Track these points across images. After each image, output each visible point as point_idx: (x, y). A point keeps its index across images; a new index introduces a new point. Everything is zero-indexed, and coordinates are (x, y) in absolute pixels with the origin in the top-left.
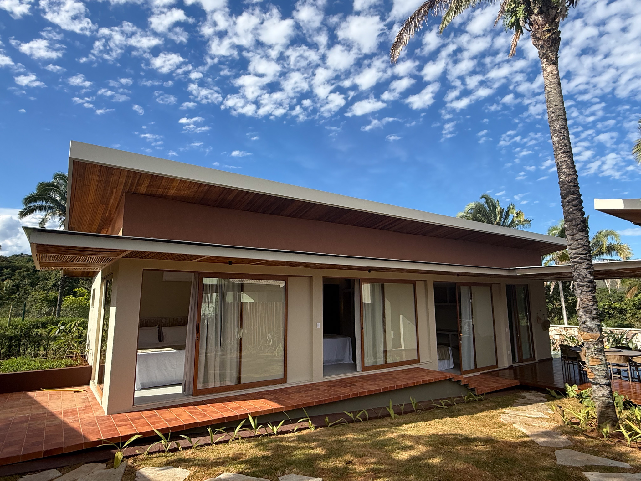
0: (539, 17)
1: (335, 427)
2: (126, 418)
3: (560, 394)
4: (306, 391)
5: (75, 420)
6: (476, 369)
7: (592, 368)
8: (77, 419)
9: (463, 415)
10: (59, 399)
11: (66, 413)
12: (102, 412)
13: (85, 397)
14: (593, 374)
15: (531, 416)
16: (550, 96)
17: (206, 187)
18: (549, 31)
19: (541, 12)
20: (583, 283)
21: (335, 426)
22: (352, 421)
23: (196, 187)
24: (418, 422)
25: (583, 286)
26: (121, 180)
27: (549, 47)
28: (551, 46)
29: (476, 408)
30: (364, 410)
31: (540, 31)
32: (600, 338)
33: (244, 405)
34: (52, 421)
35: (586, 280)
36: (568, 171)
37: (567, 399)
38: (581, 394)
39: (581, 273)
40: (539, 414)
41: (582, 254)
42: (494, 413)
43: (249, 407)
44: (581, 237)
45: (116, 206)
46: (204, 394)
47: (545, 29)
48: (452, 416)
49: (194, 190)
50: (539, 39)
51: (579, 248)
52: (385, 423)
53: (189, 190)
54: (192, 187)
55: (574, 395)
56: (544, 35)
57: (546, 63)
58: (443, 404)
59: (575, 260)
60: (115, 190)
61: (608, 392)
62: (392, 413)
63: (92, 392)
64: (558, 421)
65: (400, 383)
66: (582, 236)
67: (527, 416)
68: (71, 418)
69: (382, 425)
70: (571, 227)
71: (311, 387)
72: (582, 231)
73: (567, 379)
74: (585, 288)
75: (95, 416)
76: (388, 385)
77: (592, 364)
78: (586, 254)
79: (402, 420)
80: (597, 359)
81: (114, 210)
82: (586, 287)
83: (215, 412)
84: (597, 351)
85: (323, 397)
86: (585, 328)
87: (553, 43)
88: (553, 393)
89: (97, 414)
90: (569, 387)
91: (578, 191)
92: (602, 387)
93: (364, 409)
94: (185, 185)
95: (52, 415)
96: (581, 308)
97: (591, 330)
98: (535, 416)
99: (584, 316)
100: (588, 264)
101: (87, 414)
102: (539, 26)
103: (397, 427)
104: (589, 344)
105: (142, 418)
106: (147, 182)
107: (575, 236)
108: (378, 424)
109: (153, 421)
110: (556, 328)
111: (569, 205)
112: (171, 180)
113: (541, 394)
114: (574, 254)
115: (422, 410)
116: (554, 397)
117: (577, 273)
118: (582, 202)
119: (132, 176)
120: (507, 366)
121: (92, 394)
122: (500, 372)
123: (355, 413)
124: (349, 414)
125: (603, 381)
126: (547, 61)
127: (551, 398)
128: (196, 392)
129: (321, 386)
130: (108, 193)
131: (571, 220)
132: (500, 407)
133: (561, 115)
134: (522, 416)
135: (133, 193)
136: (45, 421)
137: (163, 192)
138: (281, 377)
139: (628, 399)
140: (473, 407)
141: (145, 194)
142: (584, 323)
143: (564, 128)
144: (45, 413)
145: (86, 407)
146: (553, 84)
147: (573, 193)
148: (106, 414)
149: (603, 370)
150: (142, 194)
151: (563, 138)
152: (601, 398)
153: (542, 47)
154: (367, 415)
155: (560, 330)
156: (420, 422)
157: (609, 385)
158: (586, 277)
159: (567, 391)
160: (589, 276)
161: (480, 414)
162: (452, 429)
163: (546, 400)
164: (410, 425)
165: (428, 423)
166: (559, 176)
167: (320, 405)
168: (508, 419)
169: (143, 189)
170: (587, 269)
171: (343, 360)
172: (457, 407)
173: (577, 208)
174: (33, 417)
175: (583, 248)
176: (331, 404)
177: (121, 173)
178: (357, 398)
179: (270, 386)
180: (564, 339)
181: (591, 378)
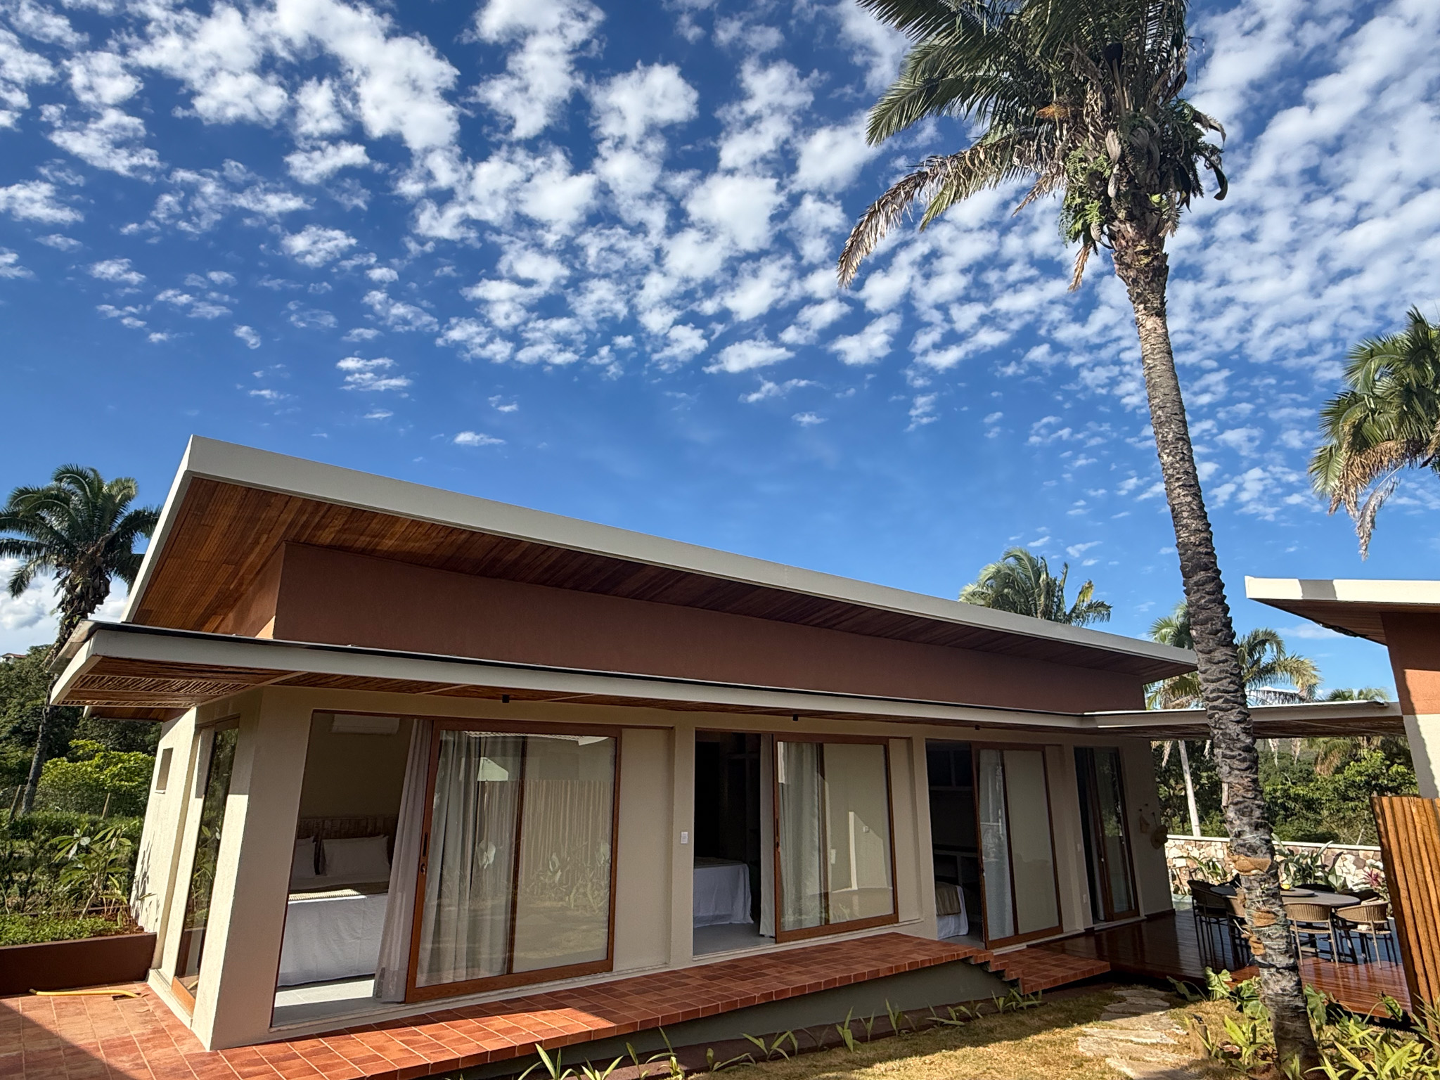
0: (1128, 225)
1: (728, 1072)
2: (257, 1057)
3: (1196, 992)
4: (660, 990)
5: (137, 1064)
6: (1017, 937)
7: (1258, 932)
8: (139, 1061)
9: (999, 1040)
10: (80, 1014)
11: (110, 1047)
12: (197, 1044)
13: (146, 1008)
14: (1261, 946)
15: (1140, 1040)
16: (1153, 375)
17: (463, 536)
18: (1146, 253)
19: (1130, 218)
20: (1232, 751)
21: (727, 1069)
22: (761, 1058)
23: (442, 534)
24: (906, 1056)
25: (1233, 757)
26: (283, 517)
27: (1148, 283)
28: (1152, 281)
29: (1023, 1024)
30: (789, 1033)
31: (1129, 251)
32: (1271, 867)
33: (525, 1023)
34: (81, 1067)
35: (1238, 745)
36: (1194, 524)
37: (1211, 1003)
38: (1239, 991)
39: (1228, 731)
40: (1156, 1037)
41: (1229, 692)
42: (1064, 1036)
43: (539, 1028)
44: (1224, 658)
45: (259, 567)
46: (430, 999)
47: (1139, 248)
48: (976, 1044)
49: (435, 541)
50: (1129, 267)
51: (1219, 680)
52: (835, 1061)
53: (426, 540)
54: (434, 534)
55: (1224, 992)
56: (1138, 261)
57: (1143, 312)
58: (954, 1018)
59: (1215, 703)
60: (265, 536)
61: (1293, 984)
62: (848, 1037)
63: (158, 998)
64: (1196, 1051)
65: (862, 969)
66: (1226, 654)
67: (1132, 1041)
68: (124, 1058)
69: (830, 1066)
70: (1204, 635)
71: (666, 980)
72: (1226, 646)
73: (1208, 956)
74: (1237, 762)
75: (182, 1054)
76: (837, 973)
77: (1259, 924)
78: (1236, 691)
79: (871, 1054)
80: (1268, 912)
81: (251, 577)
82: (1239, 760)
83: (460, 1040)
84: (1267, 895)
85: (699, 1005)
86: (1241, 846)
87: (1154, 275)
88: (1182, 988)
89: (186, 1048)
90: (1213, 974)
91: (1215, 563)
92: (1281, 973)
93: (788, 1027)
94: (420, 529)
95: (77, 1053)
96: (1232, 803)
97: (1253, 850)
98: (1149, 1041)
99: (1238, 822)
100: (1240, 712)
101: (160, 1051)
102: (1127, 242)
103: (863, 1070)
104: (1250, 881)
105: (295, 1057)
106: (338, 523)
107: (1213, 654)
108: (822, 1064)
109: (323, 1062)
110: (1177, 842)
111: (1198, 590)
112: (391, 519)
113: (1157, 992)
114: (1212, 692)
115: (911, 1029)
116: (1183, 997)
117: (1220, 732)
118: (1222, 586)
119: (310, 509)
120: (1080, 928)
121: (160, 1004)
122: (1067, 942)
123: (769, 1038)
124: (756, 1041)
125: (1283, 961)
126: (1145, 309)
127: (1178, 1001)
128: (412, 994)
129: (689, 977)
130: (249, 541)
131: (1204, 622)
132: (1074, 1021)
133: (1176, 414)
134: (1121, 1040)
135: (304, 543)
136: (63, 1068)
137: (369, 543)
138: (601, 956)
139: (1334, 1001)
140: (1017, 1021)
141: (330, 547)
142: (1239, 835)
143: (1182, 439)
144: (58, 1049)
145: (154, 1032)
146: (1159, 353)
147: (1206, 569)
148: (208, 1050)
149: (1281, 937)
150: (322, 546)
151: (1181, 460)
152: (1279, 999)
153: (1135, 281)
154: (796, 1044)
155: (1186, 847)
156: (910, 1056)
157: (1294, 968)
158: (1238, 740)
159: (1209, 984)
160: (1242, 737)
161: (1035, 1037)
162: (981, 1071)
163: (1168, 1004)
164: (891, 1064)
165: (927, 1059)
166: (1177, 531)
167: (692, 1022)
168: (1095, 1047)
169: (326, 537)
170: (1238, 722)
171: (730, 916)
172: (983, 1023)
173: (1212, 597)
174: (32, 1059)
175: (1229, 680)
176: (714, 1018)
177: (287, 503)
178: (773, 1003)
179: (576, 979)
180: (1195, 866)
181: (1257, 952)
